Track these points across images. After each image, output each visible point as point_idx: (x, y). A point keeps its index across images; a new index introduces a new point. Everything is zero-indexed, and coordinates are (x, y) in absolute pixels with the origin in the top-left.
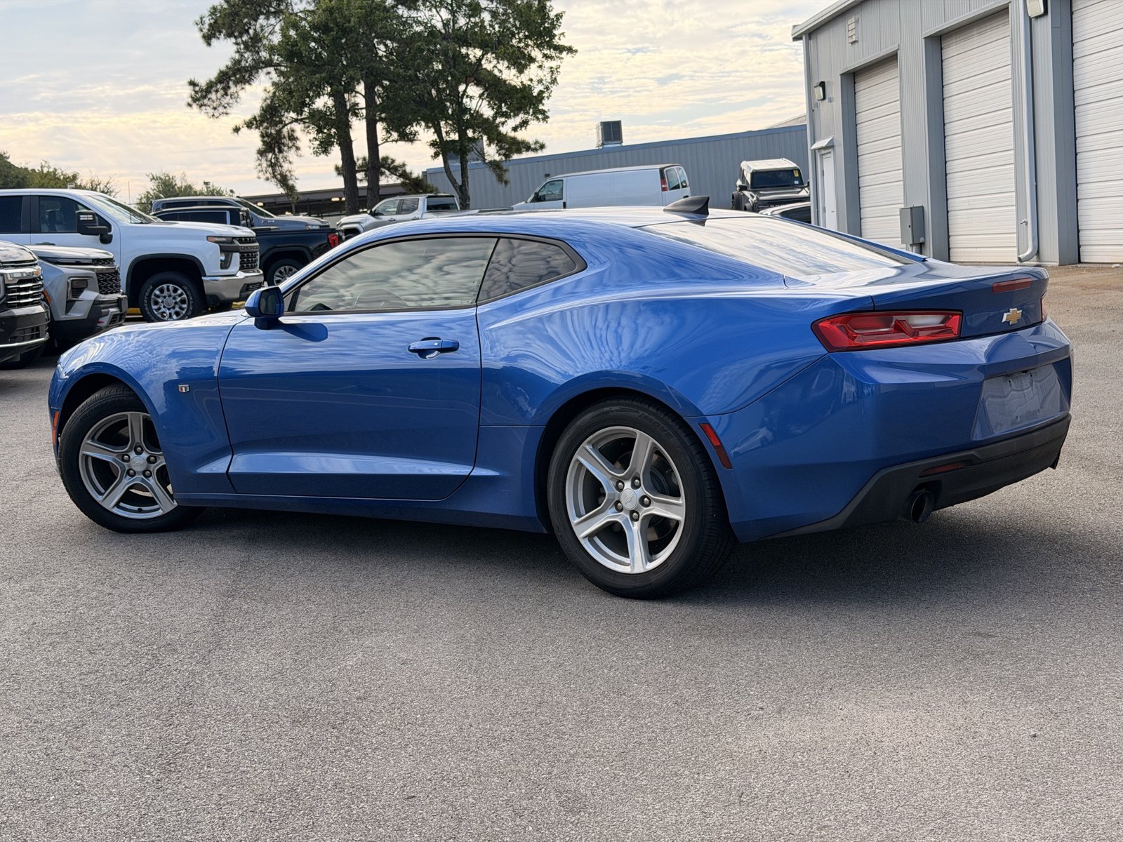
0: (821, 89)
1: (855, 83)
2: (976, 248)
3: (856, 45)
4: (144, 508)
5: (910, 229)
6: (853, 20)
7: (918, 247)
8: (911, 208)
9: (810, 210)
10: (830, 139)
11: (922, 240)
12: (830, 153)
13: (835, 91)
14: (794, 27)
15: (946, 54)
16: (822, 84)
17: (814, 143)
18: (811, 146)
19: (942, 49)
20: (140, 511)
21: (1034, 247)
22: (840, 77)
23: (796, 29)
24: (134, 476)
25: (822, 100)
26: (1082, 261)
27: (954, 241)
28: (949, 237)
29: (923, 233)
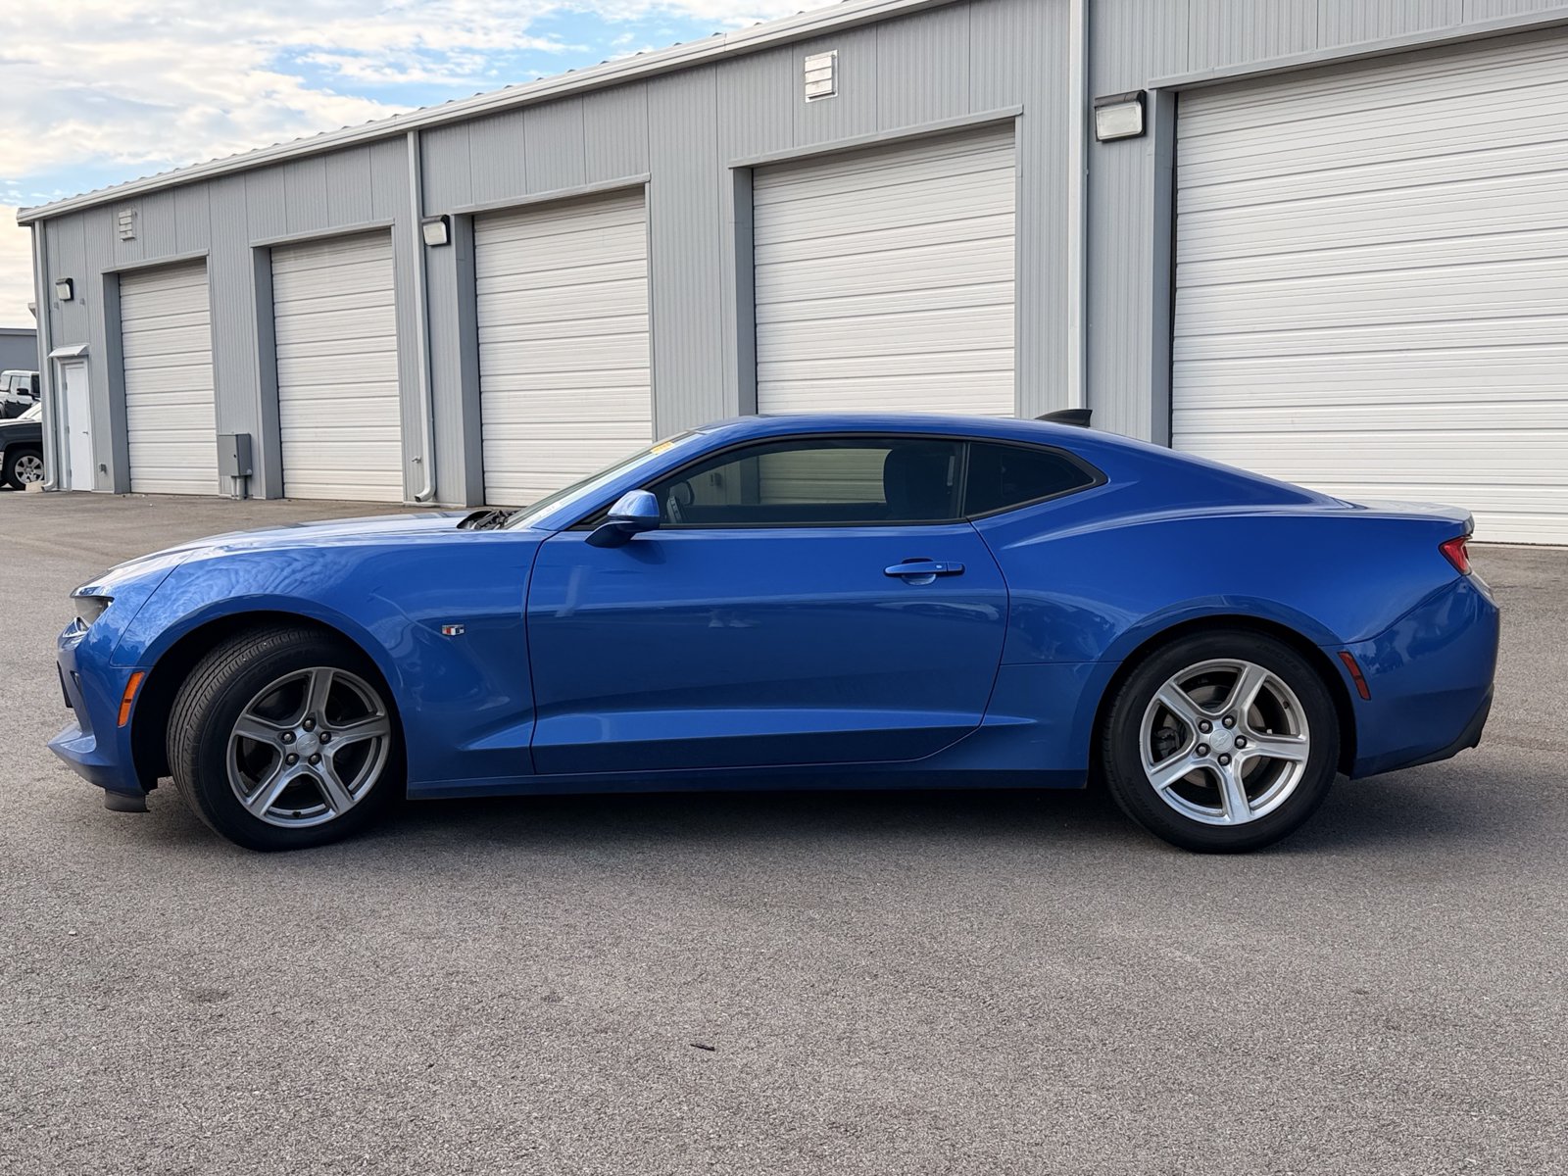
0: (68, 287)
1: (120, 285)
2: (327, 484)
3: (133, 242)
4: (303, 811)
5: (236, 460)
6: (129, 212)
7: (242, 480)
8: (237, 436)
9: (41, 428)
10: (83, 347)
11: (249, 472)
12: (82, 363)
13: (94, 291)
14: (22, 209)
15: (278, 268)
16: (70, 282)
17: (52, 350)
18: (48, 354)
19: (271, 262)
20: (297, 816)
21: (432, 486)
22: (101, 277)
23: (24, 213)
24: (294, 764)
25: (66, 300)
26: (487, 503)
27: (289, 475)
28: (282, 470)
29: (251, 466)
